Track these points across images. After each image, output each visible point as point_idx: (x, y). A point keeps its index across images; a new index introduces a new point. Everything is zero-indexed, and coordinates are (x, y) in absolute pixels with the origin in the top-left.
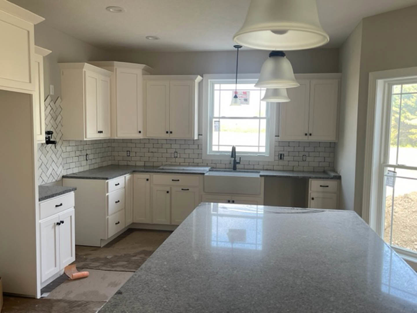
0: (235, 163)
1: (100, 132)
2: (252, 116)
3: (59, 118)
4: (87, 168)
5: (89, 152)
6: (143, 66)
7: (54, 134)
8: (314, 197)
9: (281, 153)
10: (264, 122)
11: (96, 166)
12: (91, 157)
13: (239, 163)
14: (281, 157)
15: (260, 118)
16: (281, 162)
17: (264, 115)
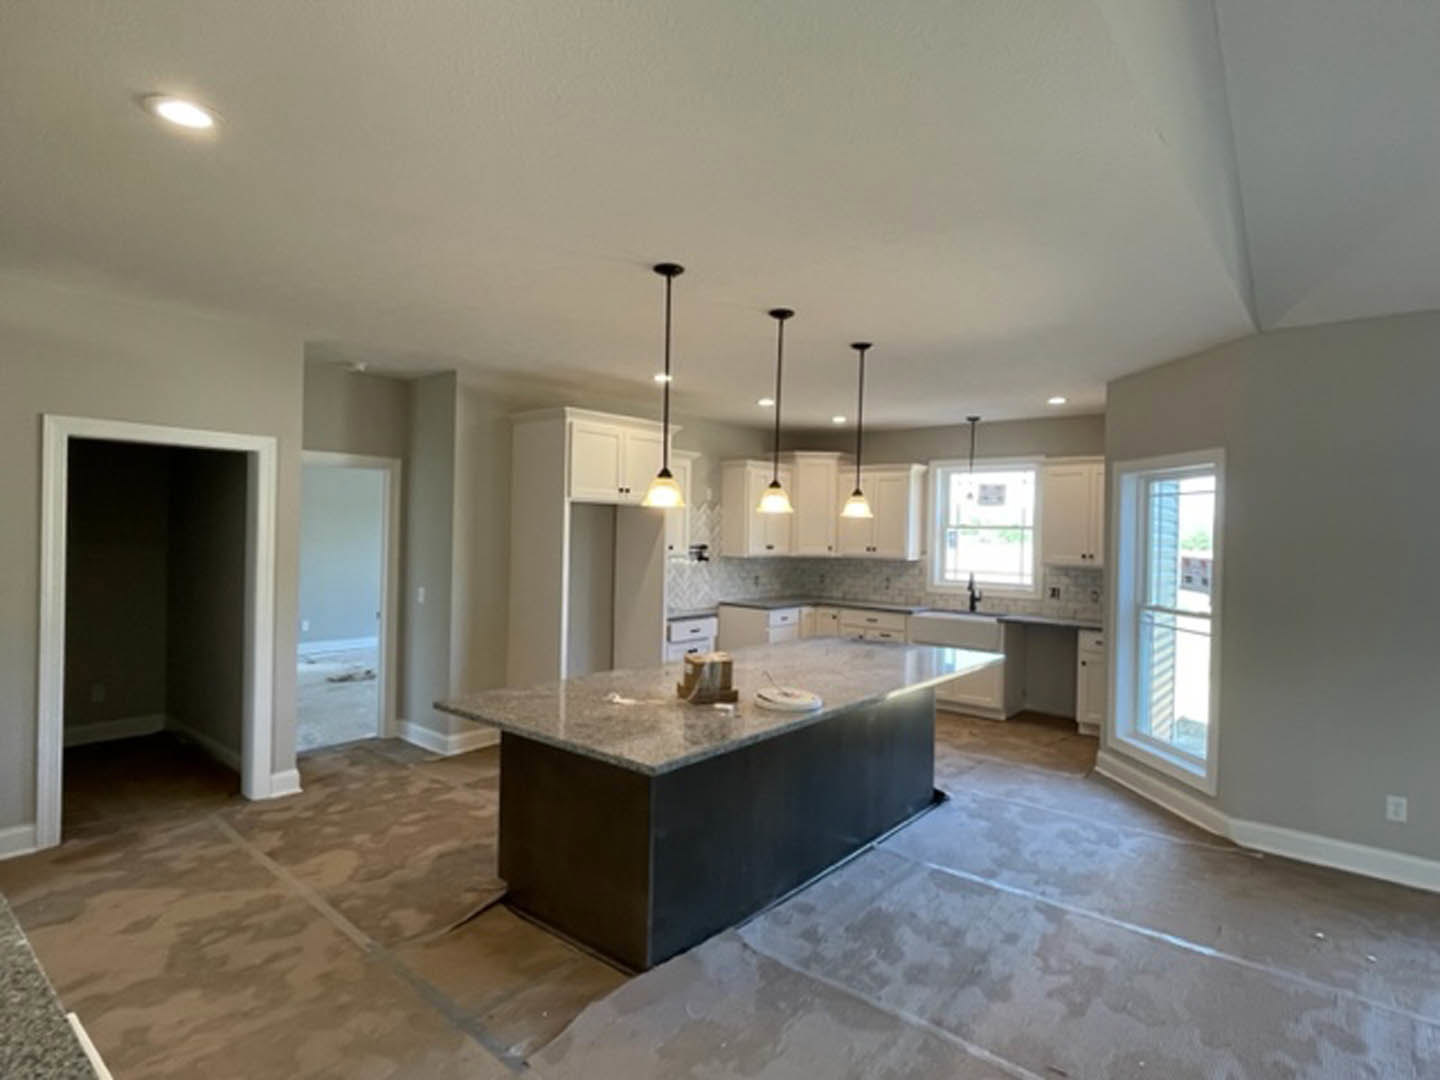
0: (973, 600)
1: (770, 547)
2: (1009, 524)
3: (717, 529)
4: (757, 597)
5: (761, 573)
6: (837, 454)
7: (710, 549)
8: (1086, 660)
9: (1054, 586)
10: (1029, 534)
11: (773, 594)
12: (763, 580)
13: (979, 599)
14: (1055, 593)
15: (1023, 528)
16: (1054, 602)
17: (1030, 522)
